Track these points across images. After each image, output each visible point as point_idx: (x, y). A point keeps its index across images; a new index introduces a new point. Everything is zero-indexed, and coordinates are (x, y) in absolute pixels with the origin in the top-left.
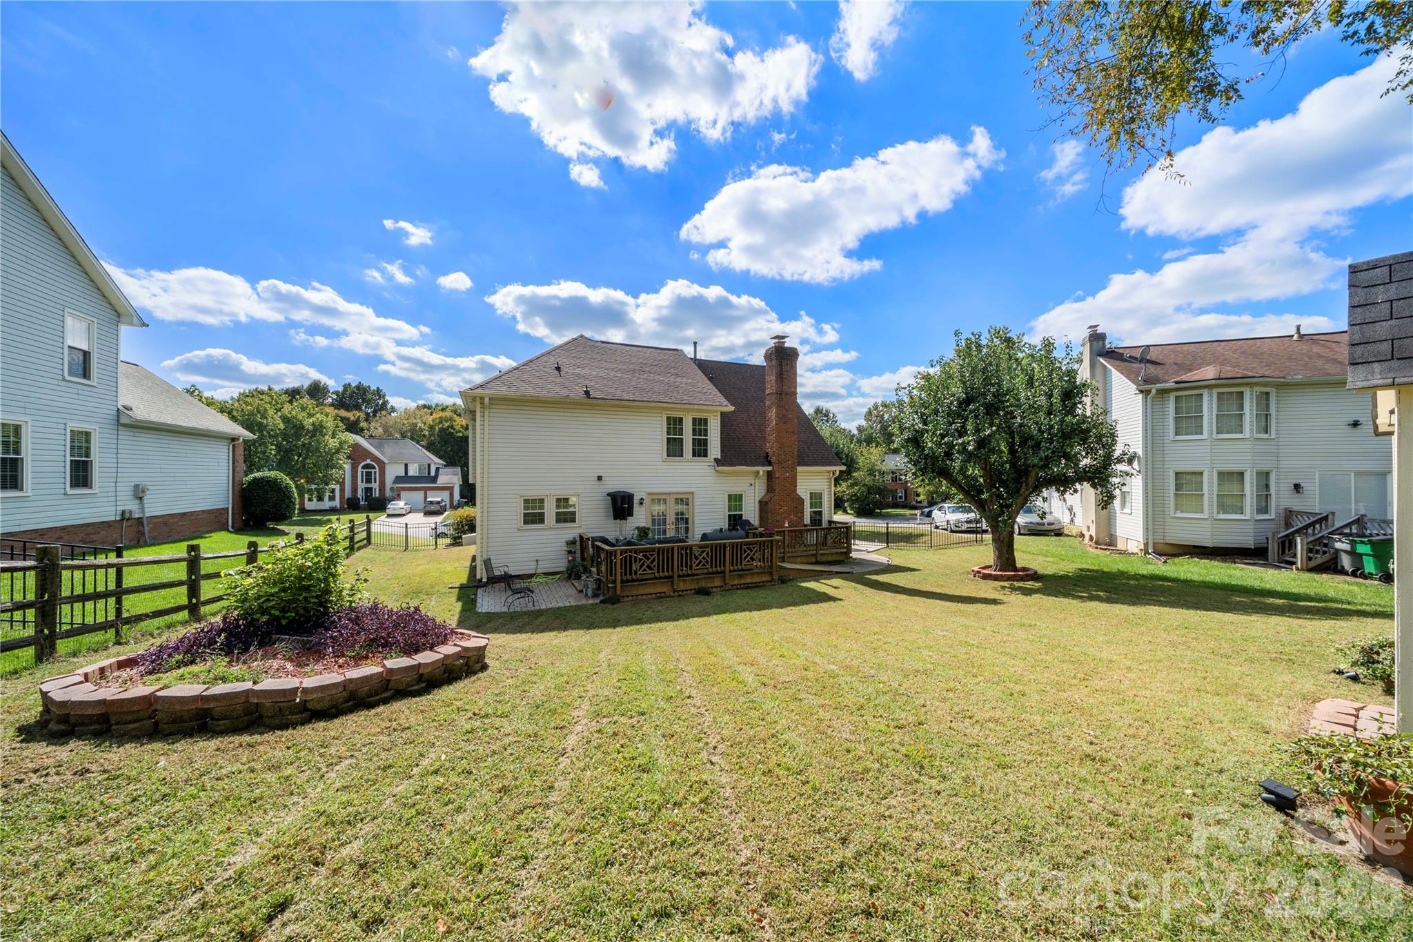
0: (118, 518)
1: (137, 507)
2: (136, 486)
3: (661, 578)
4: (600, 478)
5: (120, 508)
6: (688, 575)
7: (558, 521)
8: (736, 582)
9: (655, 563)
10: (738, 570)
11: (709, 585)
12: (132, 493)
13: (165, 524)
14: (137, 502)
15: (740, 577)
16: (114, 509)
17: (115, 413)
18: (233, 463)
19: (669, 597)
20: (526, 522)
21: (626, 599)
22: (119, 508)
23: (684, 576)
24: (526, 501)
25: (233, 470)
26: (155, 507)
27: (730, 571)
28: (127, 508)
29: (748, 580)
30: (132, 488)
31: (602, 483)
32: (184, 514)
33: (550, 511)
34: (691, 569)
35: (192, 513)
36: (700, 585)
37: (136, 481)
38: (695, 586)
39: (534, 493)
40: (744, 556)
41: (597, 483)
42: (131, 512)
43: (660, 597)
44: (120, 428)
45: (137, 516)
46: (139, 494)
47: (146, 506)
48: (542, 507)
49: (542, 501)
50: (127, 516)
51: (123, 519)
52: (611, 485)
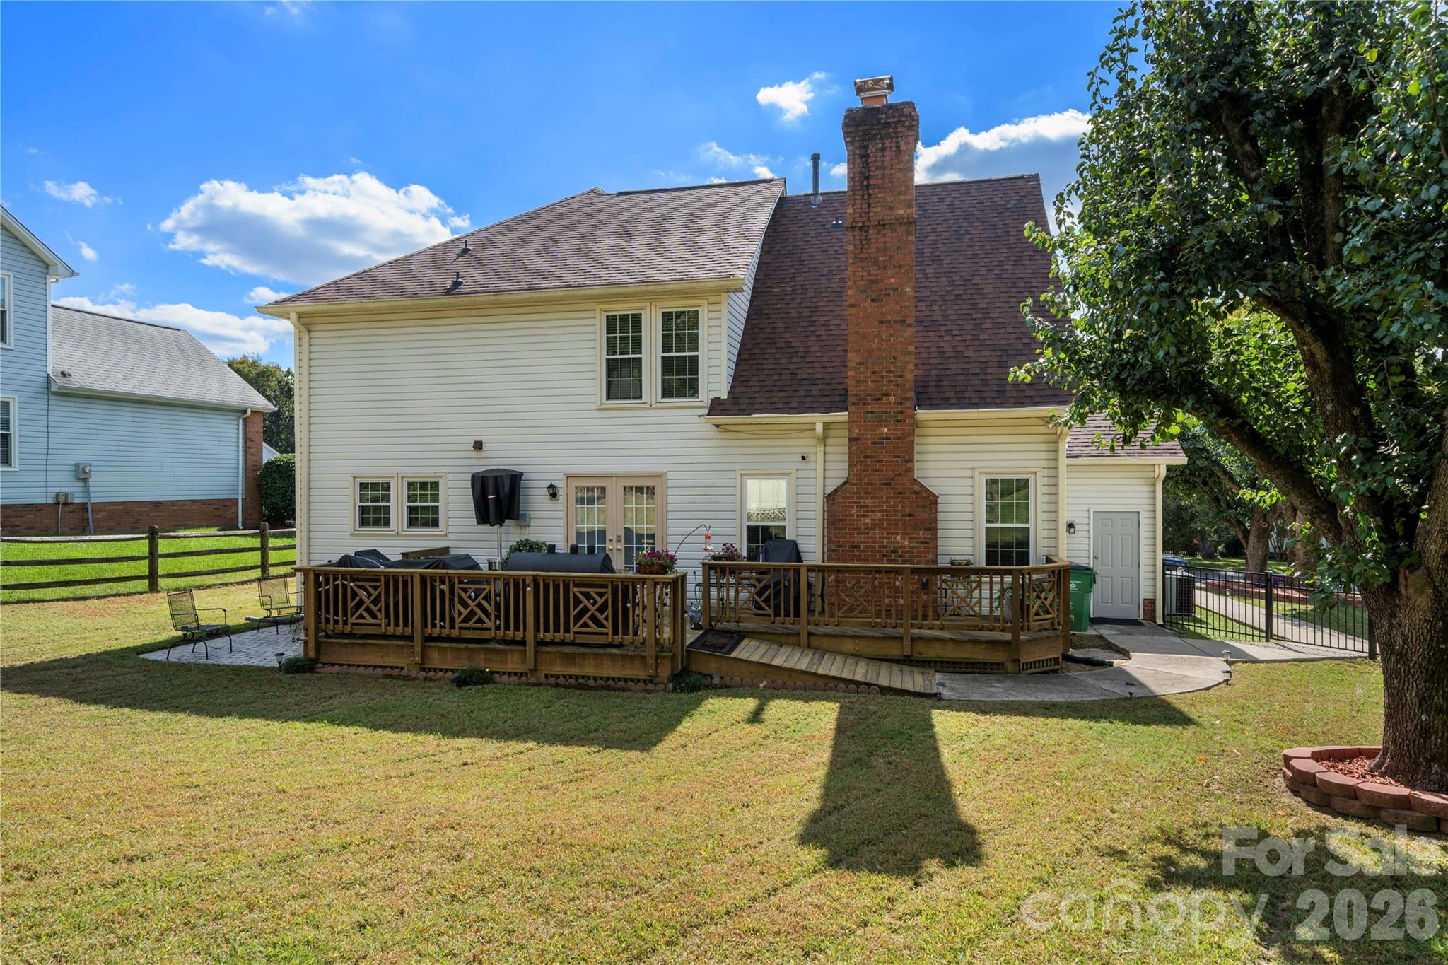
0: (50, 501)
1: (80, 490)
2: (77, 465)
3: (393, 637)
4: (478, 446)
5: (53, 490)
6: (449, 639)
7: (412, 522)
8: (558, 669)
9: (382, 604)
10: (563, 643)
11: (496, 667)
12: (72, 473)
13: (128, 513)
14: (81, 484)
15: (569, 659)
16: (44, 490)
17: (45, 380)
18: (245, 443)
19: (406, 678)
20: (364, 522)
21: (329, 669)
22: (50, 490)
23: (440, 639)
24: (363, 486)
25: (246, 452)
26: (103, 491)
27: (540, 643)
28: (63, 490)
29: (589, 670)
30: (73, 468)
31: (483, 454)
32: (161, 503)
33: (398, 506)
34: (452, 627)
35: (174, 503)
36: (474, 664)
37: (80, 459)
38: (463, 664)
39: (374, 473)
40: (573, 613)
41: (474, 454)
42: (66, 495)
43: (395, 676)
44: (51, 397)
45: (76, 501)
46: (82, 475)
47: (91, 489)
48: (386, 498)
49: (387, 487)
50: (62, 499)
51: (58, 503)
52: (498, 459)
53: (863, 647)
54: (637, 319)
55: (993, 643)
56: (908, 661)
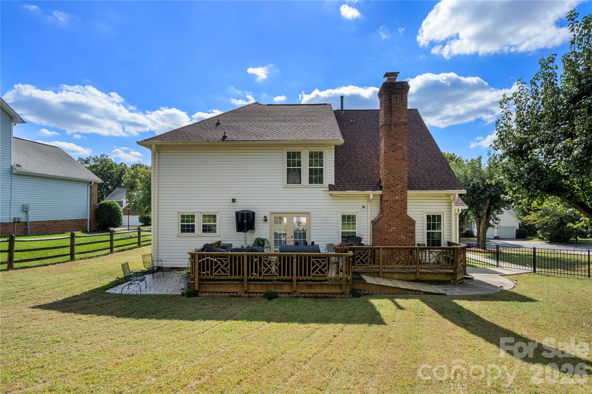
0: (12, 221)
1: (24, 216)
2: (23, 205)
3: (234, 280)
4: (234, 201)
5: (13, 216)
6: (258, 280)
7: (204, 231)
8: (305, 290)
9: (229, 267)
10: (307, 280)
11: (278, 290)
12: (21, 209)
13: (43, 226)
14: (25, 213)
15: (310, 286)
16: (9, 216)
17: (10, 168)
18: (91, 195)
19: (240, 297)
20: (183, 231)
21: (204, 294)
22: (11, 216)
23: (254, 280)
24: (183, 216)
25: (91, 199)
26: (34, 217)
27: (298, 280)
28: (18, 216)
29: (318, 290)
30: (21, 207)
31: (235, 204)
32: (57, 221)
33: (198, 224)
34: (260, 275)
35: (62, 221)
36: (269, 290)
37: (25, 202)
38: (265, 290)
39: (188, 211)
40: (312, 268)
41: (232, 204)
42: (19, 218)
43: (233, 296)
44: (13, 175)
45: (23, 221)
46: (25, 210)
47: (29, 216)
48: (193, 221)
49: (193, 216)
50: (17, 220)
51: (15, 222)
52: (243, 206)
53: (402, 276)
54: (299, 153)
55: (447, 274)
56: (417, 281)
